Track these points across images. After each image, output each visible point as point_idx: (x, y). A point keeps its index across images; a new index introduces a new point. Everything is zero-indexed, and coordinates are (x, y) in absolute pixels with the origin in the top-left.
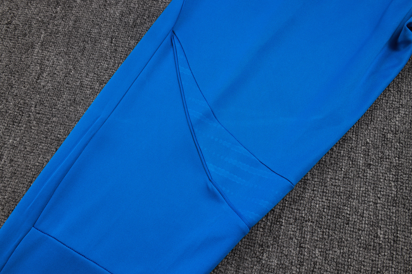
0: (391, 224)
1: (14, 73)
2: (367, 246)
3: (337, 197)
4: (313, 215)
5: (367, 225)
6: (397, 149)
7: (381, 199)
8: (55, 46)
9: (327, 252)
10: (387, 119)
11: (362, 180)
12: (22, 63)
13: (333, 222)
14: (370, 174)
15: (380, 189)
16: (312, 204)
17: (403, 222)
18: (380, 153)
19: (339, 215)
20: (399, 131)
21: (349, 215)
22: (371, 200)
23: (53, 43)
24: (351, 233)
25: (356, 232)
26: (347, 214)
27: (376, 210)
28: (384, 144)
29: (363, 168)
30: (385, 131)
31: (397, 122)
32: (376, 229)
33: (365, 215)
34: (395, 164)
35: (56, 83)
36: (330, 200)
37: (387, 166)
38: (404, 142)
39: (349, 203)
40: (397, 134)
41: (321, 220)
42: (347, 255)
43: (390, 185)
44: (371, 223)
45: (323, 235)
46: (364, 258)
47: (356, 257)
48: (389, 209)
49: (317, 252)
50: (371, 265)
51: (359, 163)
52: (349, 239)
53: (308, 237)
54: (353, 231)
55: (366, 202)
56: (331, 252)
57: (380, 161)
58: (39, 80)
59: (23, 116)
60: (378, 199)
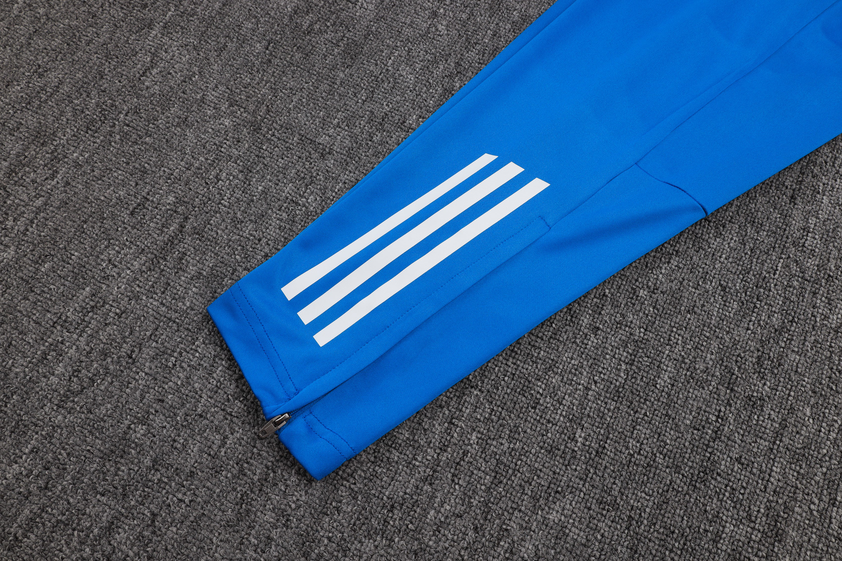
0: (600, 426)
1: (111, 58)
2: (554, 449)
3: (531, 363)
4: (486, 381)
5: (564, 417)
6: (647, 315)
7: (598, 385)
8: (183, 33)
9: (489, 441)
10: (647, 266)
11: (578, 348)
12: (127, 45)
13: (512, 400)
14: (593, 342)
15: (600, 369)
16: (489, 364)
17: (621, 428)
18: (618, 315)
19: (525, 391)
20: (660, 289)
21: (542, 395)
22: (582, 382)
23: (182, 28)
24: (535, 423)
25: (543, 424)
26: (538, 392)
27: (585, 398)
28: (629, 304)
29: (586, 331)
30: (637, 283)
31: (661, 276)
32: (575, 427)
33: (564, 402)
34: (636, 338)
35: (167, 88)
36: (518, 366)
37: (624, 338)
38: (661, 309)
39: (547, 377)
40: (655, 294)
41: (495, 391)
42: (517, 454)
43: (619, 367)
44: (571, 417)
45: (491, 414)
46: (543, 466)
47: (531, 461)
48: (606, 403)
49: (474, 438)
50: (550, 478)
51: (581, 322)
52: (528, 431)
53: (468, 411)
54: (539, 421)
55: (573, 383)
56: (494, 443)
57: (615, 326)
58: (144, 78)
59: (104, 123)
60: (593, 383)
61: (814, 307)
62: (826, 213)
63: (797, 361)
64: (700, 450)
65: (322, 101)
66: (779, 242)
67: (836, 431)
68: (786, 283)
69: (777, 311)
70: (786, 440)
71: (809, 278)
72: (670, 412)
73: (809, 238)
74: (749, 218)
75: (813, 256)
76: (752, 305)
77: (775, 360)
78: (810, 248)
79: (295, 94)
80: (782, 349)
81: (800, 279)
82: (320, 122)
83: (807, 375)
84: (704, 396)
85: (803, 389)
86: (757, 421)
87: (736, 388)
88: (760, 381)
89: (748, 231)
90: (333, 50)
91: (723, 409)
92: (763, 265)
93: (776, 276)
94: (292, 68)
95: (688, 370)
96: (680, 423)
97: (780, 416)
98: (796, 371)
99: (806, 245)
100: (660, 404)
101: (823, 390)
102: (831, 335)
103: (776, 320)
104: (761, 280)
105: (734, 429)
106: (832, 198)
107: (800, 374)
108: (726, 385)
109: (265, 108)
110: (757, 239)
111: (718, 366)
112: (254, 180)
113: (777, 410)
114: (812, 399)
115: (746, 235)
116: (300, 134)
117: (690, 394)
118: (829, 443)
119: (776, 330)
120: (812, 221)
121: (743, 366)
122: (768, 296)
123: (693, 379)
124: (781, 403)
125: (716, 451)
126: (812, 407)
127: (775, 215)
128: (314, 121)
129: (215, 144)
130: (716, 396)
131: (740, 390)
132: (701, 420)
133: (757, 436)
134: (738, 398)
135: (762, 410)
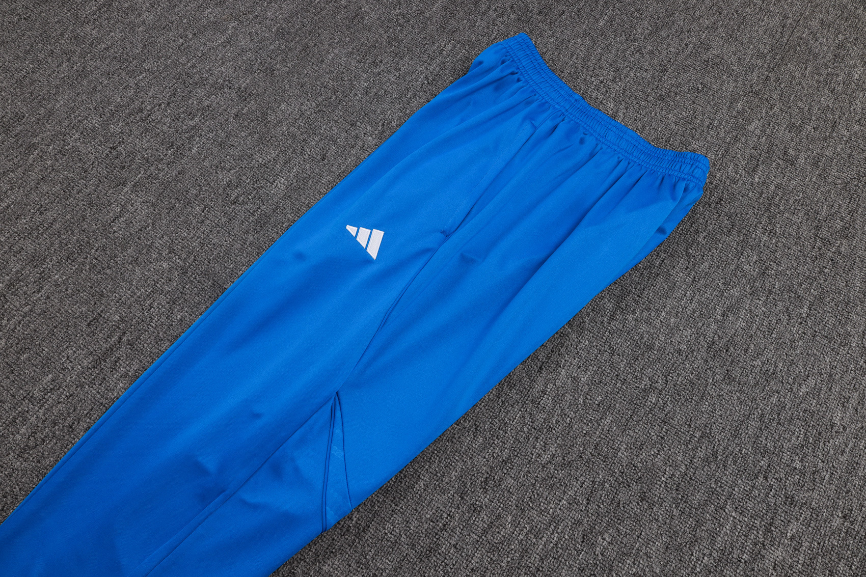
1: (93, 206)
8: (146, 192)
12: (105, 197)
23: (146, 188)
35: (128, 234)
58: (113, 223)
59: (80, 255)
61: (534, 448)
62: (561, 382)
63: (511, 484)
64: (431, 536)
65: (234, 256)
66: (522, 399)
67: (524, 534)
68: (519, 429)
69: (508, 447)
70: (489, 537)
71: (536, 427)
72: (418, 508)
73: (544, 399)
74: (507, 379)
75: (544, 412)
76: (492, 441)
77: (497, 482)
78: (543, 405)
79: (216, 249)
80: (503, 475)
81: (529, 427)
82: (229, 272)
83: (515, 494)
84: (443, 500)
85: (510, 503)
86: (474, 521)
87: (465, 497)
88: (483, 495)
89: (504, 388)
90: (249, 218)
91: (453, 510)
92: (507, 414)
93: (514, 423)
94: (218, 229)
95: (437, 481)
96: (423, 516)
97: (489, 520)
98: (509, 491)
99: (541, 403)
100: (413, 502)
101: (523, 505)
102: (540, 469)
103: (505, 454)
104: (503, 425)
105: (457, 524)
106: (568, 372)
107: (511, 493)
108: (459, 495)
109: (193, 257)
110: (508, 395)
111: (458, 481)
112: (176, 310)
113: (489, 516)
114: (515, 511)
115: (502, 391)
116: (213, 280)
117: (434, 498)
118: (517, 541)
119: (504, 461)
120: (550, 386)
121: (474, 483)
122: (504, 436)
123: (439, 487)
124: (493, 511)
125: (441, 538)
126: (513, 516)
127: (525, 379)
128: (226, 271)
129: (154, 280)
130: (451, 501)
131: (468, 499)
132: (437, 516)
133: (471, 531)
134: (465, 504)
135: (479, 514)
